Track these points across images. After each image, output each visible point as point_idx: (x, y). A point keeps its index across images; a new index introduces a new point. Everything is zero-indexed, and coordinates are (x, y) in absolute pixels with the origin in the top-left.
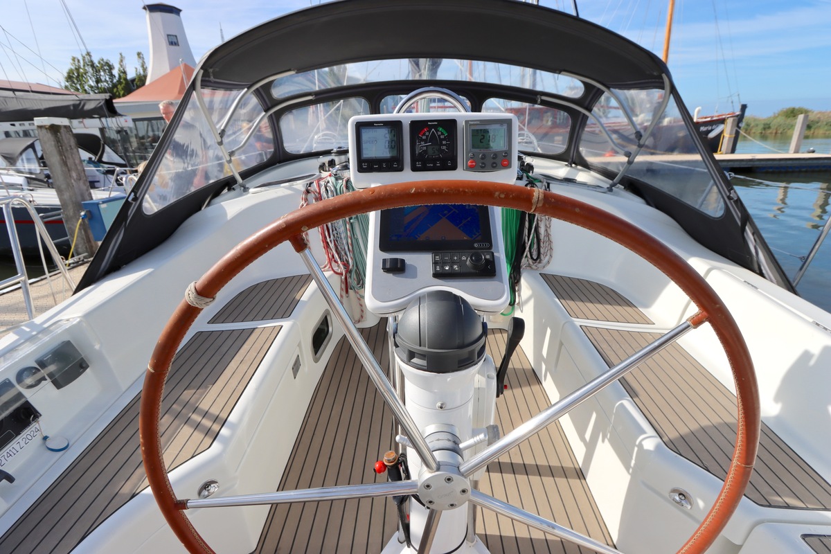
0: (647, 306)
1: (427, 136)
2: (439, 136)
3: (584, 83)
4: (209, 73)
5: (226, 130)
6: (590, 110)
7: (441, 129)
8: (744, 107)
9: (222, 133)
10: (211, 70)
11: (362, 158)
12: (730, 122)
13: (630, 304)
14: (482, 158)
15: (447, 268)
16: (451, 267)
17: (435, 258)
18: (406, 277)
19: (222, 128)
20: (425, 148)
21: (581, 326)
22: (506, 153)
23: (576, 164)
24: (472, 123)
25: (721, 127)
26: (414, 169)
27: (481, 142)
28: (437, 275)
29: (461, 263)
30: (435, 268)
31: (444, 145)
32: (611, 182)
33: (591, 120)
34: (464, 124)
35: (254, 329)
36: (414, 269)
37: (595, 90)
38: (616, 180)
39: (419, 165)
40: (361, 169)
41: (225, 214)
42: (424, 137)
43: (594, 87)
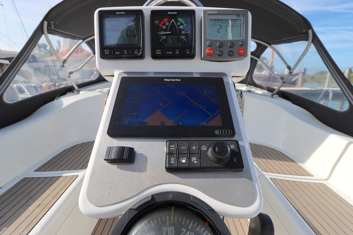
0: (303, 162)
1: (167, 26)
2: (178, 26)
3: (257, 43)
4: (51, 24)
5: (67, 60)
6: (259, 57)
7: (180, 20)
8: (305, 69)
9: (65, 61)
10: (52, 22)
11: (105, 45)
12: (300, 75)
13: (293, 161)
14: (220, 47)
15: (184, 161)
16: (189, 159)
17: (169, 147)
18: (134, 170)
19: (65, 58)
20: (165, 37)
21: (271, 178)
22: (242, 42)
23: (251, 85)
24: (210, 12)
25: (297, 77)
26: (155, 57)
27: (219, 32)
28: (170, 169)
29: (201, 155)
30: (169, 160)
31: (183, 35)
32: (271, 93)
33: (259, 62)
34: (202, 15)
35: (60, 177)
36: (145, 159)
37: (262, 47)
38: (275, 92)
39: (158, 52)
40: (103, 56)
41: (62, 105)
42: (164, 27)
43: (262, 45)
